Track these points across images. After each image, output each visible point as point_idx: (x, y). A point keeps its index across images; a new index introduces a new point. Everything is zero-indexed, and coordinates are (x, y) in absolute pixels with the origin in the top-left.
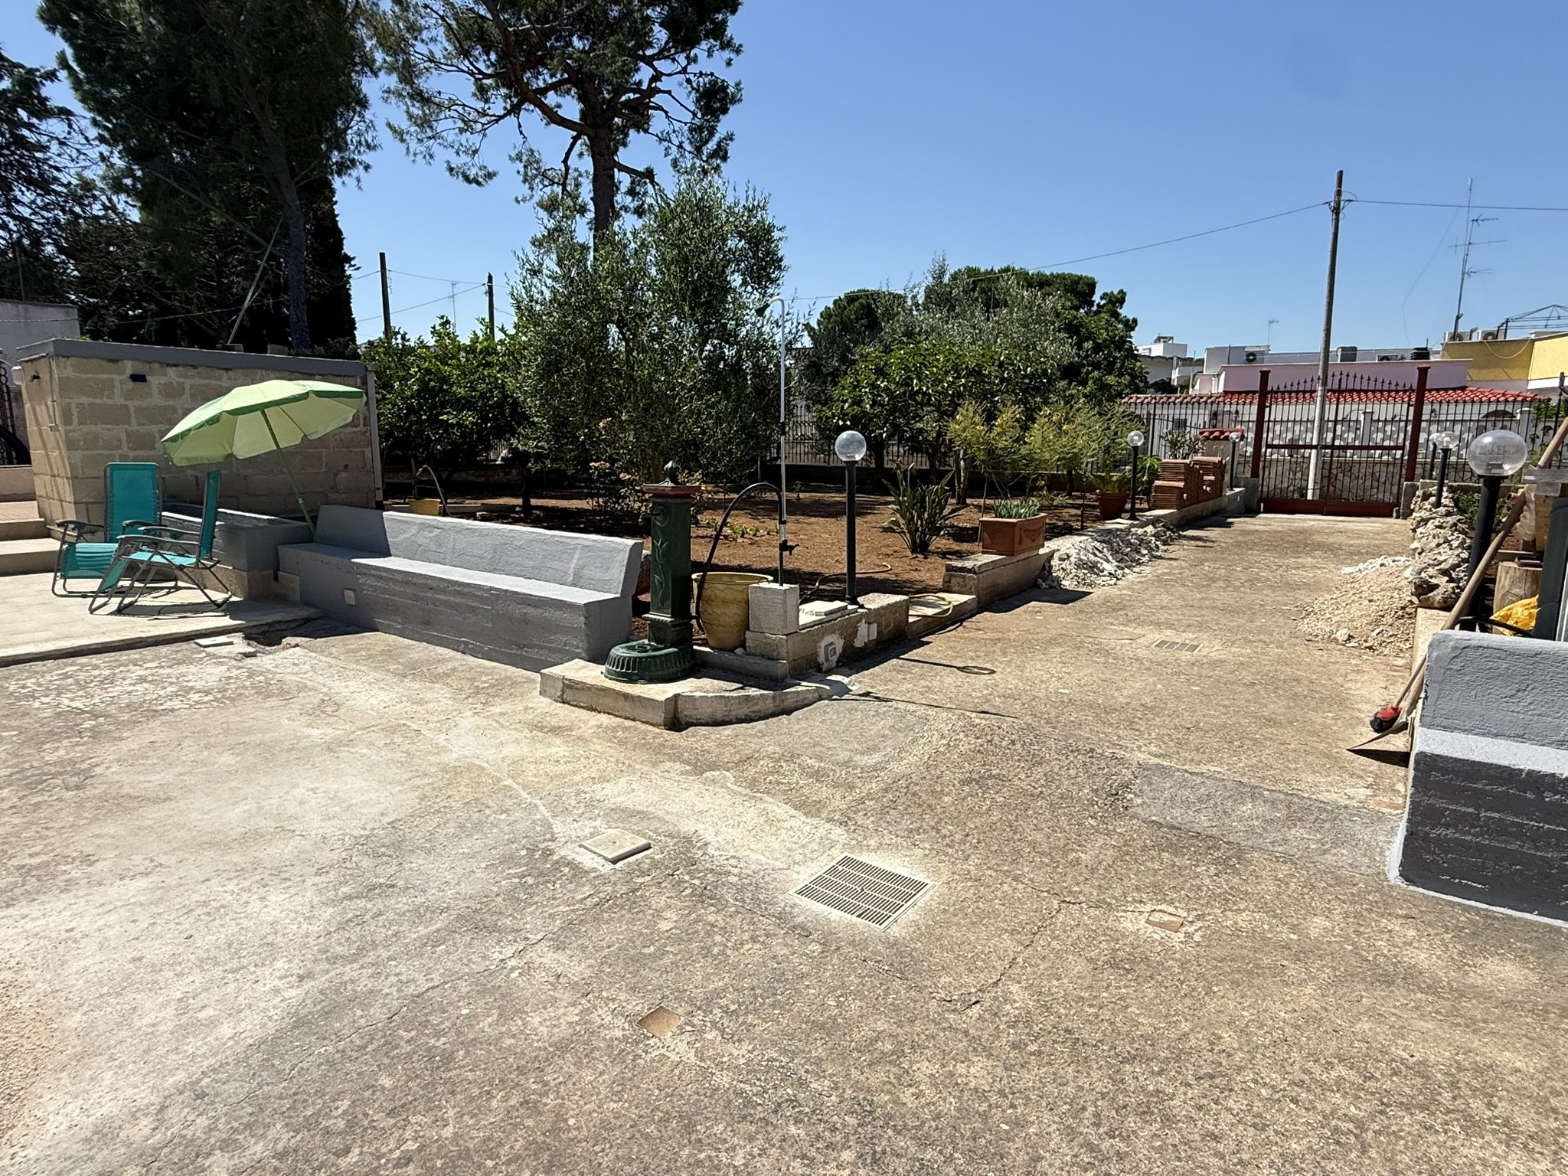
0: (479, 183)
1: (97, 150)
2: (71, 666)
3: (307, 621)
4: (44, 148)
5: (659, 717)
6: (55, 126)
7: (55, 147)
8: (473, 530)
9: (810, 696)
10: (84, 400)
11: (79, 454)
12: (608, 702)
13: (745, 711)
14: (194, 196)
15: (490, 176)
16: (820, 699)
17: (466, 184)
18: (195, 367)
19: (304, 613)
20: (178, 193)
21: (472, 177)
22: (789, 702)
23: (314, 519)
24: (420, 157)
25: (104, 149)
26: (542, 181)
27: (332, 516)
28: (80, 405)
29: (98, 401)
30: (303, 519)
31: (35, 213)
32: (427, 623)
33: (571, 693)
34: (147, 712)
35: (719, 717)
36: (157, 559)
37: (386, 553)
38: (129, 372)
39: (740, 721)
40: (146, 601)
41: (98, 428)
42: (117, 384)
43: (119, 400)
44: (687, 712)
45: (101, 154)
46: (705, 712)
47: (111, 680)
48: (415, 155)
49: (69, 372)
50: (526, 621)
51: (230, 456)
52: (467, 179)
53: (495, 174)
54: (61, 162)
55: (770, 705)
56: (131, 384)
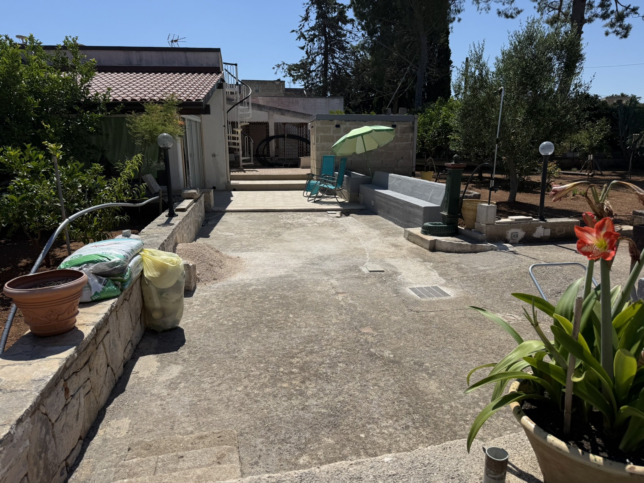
0: (512, 17)
1: (361, 33)
2: (295, 214)
3: (361, 210)
4: (345, 35)
5: (428, 247)
6: (349, 27)
7: (348, 34)
8: (409, 181)
9: (488, 248)
10: (322, 134)
11: (319, 152)
12: (418, 240)
13: (459, 249)
14: (387, 47)
15: (519, 12)
16: (492, 250)
17: (506, 19)
18: (355, 121)
19: (360, 207)
20: (382, 47)
21: (510, 14)
22: (478, 249)
23: (373, 175)
24: (484, 10)
25: (363, 32)
26: (548, 10)
27: (378, 174)
28: (321, 136)
29: (326, 134)
30: (370, 176)
31: (340, 61)
32: (388, 212)
33: (411, 237)
34: (302, 225)
35: (449, 249)
36: (325, 186)
37: (386, 188)
38: (335, 124)
39: (456, 252)
40: (323, 200)
41: (325, 144)
42: (332, 128)
43: (332, 134)
44: (438, 246)
45: (362, 34)
46: (444, 247)
47: (300, 218)
48: (481, 10)
49: (319, 125)
50: (410, 213)
51: (355, 153)
52: (507, 16)
53: (521, 11)
54: (350, 40)
55: (469, 249)
56: (335, 128)
